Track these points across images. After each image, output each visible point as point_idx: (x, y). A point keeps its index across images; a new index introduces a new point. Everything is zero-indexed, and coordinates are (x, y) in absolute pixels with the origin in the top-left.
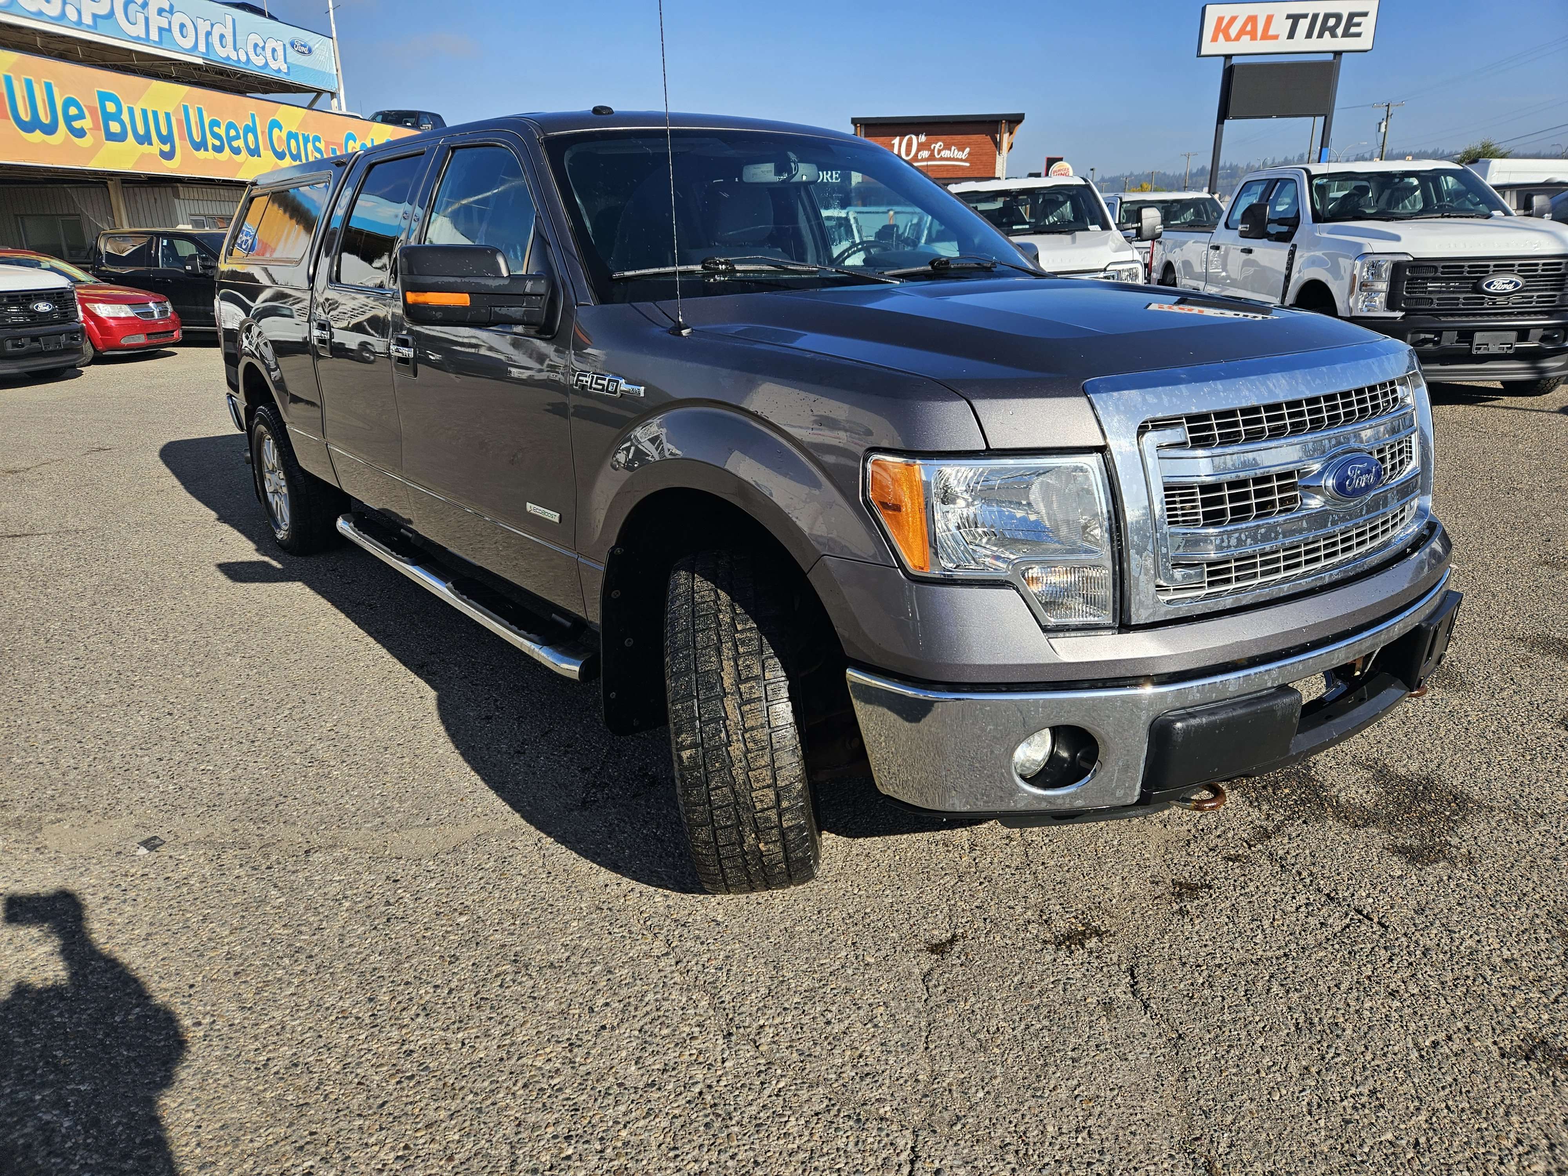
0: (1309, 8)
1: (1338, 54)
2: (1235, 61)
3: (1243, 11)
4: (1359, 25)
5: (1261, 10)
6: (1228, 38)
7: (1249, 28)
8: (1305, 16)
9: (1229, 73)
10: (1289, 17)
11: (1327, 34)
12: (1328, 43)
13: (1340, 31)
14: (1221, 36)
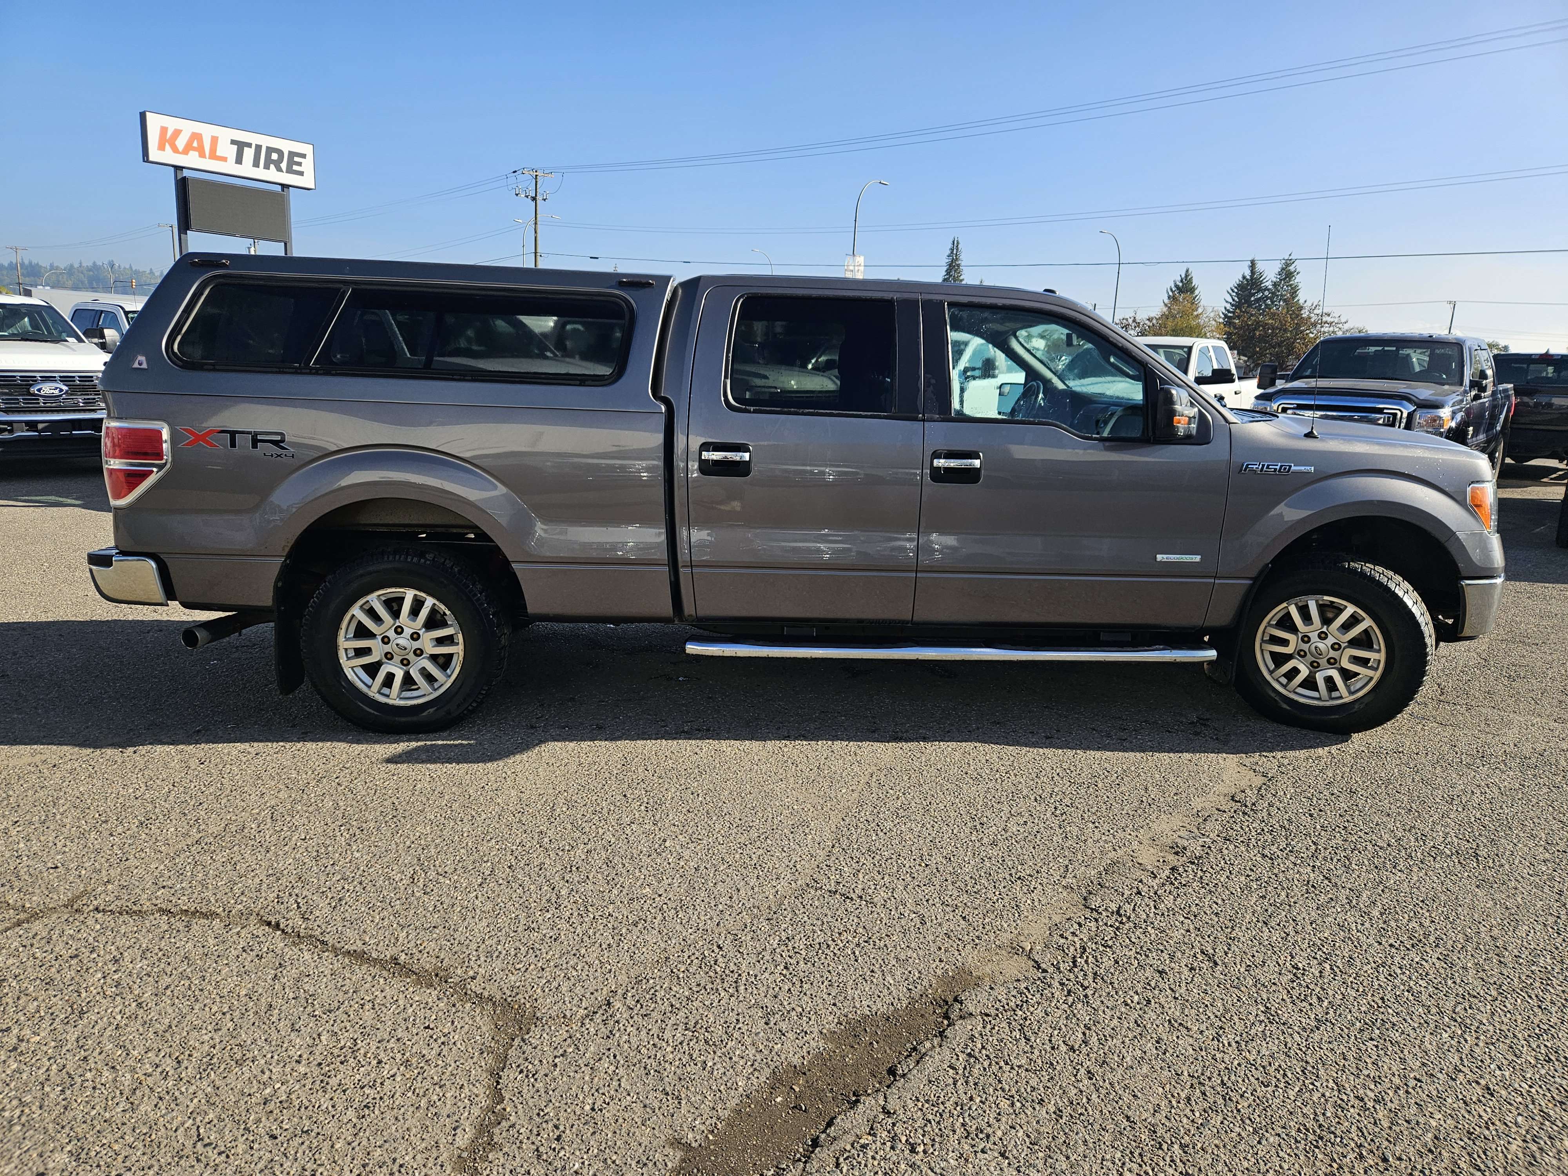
0: (254, 139)
1: (284, 186)
2: (186, 173)
3: (188, 127)
4: (300, 164)
5: (207, 131)
6: (175, 150)
7: (195, 144)
8: (249, 145)
9: (183, 186)
10: (233, 142)
11: (272, 166)
12: (272, 174)
13: (284, 166)
14: (167, 146)
